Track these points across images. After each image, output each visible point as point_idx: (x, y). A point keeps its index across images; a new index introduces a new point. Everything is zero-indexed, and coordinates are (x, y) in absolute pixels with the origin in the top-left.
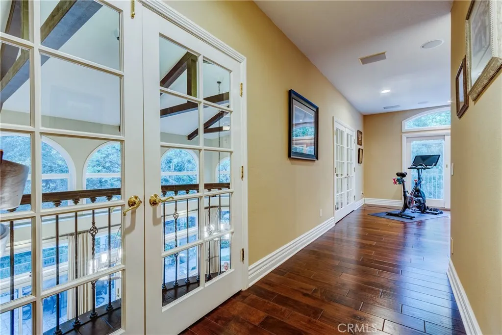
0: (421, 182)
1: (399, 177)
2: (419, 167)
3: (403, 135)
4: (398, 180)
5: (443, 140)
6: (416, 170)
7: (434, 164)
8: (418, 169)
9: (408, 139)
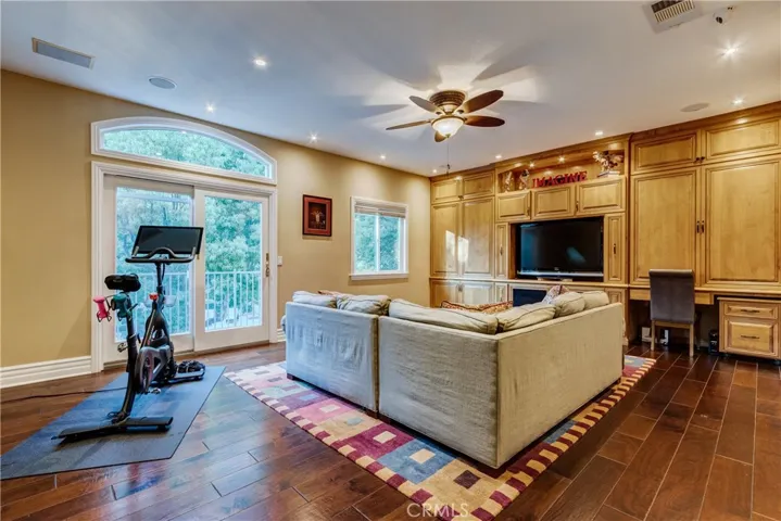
0: (164, 299)
1: (117, 293)
2: (156, 256)
3: (93, 163)
4: (116, 304)
5: (189, 198)
6: (154, 266)
7: (194, 249)
8: (158, 263)
9: (108, 179)
